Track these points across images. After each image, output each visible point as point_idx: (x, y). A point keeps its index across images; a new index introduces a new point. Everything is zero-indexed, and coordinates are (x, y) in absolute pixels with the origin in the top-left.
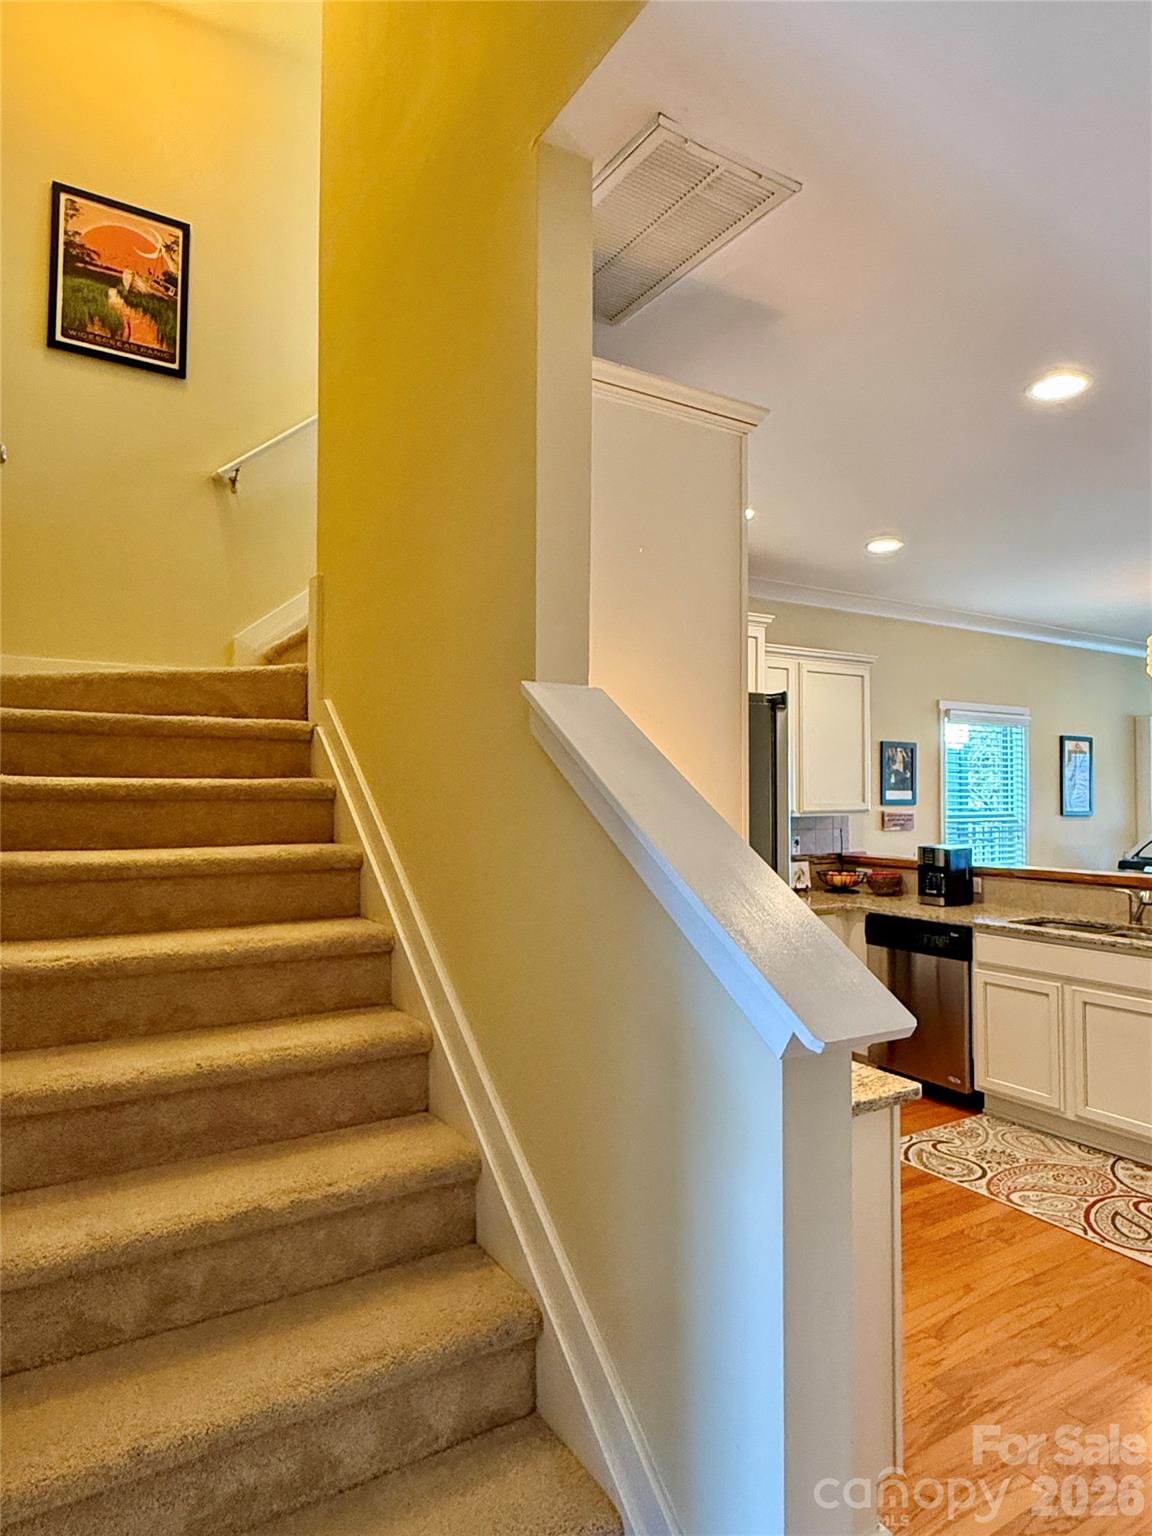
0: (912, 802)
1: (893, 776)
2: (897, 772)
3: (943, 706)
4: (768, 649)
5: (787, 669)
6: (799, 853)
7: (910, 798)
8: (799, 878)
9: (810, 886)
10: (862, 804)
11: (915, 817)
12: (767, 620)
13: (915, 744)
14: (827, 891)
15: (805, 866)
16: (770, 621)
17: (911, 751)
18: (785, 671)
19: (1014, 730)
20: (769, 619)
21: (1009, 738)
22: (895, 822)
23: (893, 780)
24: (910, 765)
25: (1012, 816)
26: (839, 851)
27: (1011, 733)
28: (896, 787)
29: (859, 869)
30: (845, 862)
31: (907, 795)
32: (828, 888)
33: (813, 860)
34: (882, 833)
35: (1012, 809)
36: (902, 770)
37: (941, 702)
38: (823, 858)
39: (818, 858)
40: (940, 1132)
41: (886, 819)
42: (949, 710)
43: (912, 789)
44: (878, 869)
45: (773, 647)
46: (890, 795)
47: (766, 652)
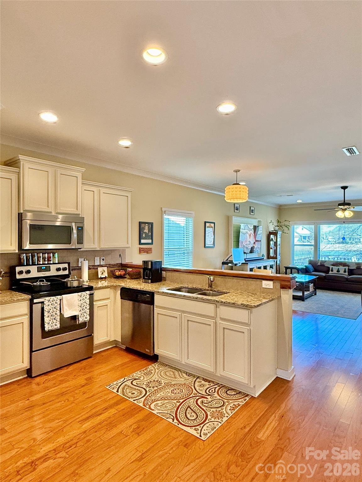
0: (152, 244)
1: (144, 234)
2: (145, 233)
3: (163, 210)
4: (83, 182)
5: (93, 191)
6: (104, 264)
7: (151, 242)
8: (102, 273)
9: (107, 276)
10: (127, 244)
11: (153, 249)
12: (83, 170)
13: (153, 223)
14: (114, 278)
15: (105, 269)
16: (84, 171)
17: (151, 225)
18: (93, 192)
19: (190, 219)
20: (84, 170)
21: (188, 222)
22: (145, 251)
23: (144, 236)
24: (151, 230)
25: (189, 248)
26: (121, 262)
27: (189, 220)
28: (145, 238)
29: (128, 269)
30: (123, 266)
31: (150, 241)
32: (115, 276)
33: (109, 266)
34: (140, 255)
35: (189, 246)
36: (147, 232)
37: (163, 208)
38: (115, 265)
39: (112, 265)
40: (137, 374)
41: (141, 250)
42: (165, 211)
43: (152, 239)
44: (134, 269)
45: (85, 182)
46: (143, 241)
47: (82, 183)
